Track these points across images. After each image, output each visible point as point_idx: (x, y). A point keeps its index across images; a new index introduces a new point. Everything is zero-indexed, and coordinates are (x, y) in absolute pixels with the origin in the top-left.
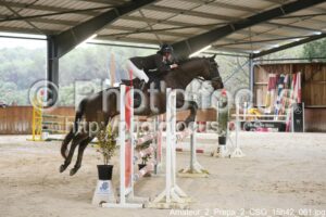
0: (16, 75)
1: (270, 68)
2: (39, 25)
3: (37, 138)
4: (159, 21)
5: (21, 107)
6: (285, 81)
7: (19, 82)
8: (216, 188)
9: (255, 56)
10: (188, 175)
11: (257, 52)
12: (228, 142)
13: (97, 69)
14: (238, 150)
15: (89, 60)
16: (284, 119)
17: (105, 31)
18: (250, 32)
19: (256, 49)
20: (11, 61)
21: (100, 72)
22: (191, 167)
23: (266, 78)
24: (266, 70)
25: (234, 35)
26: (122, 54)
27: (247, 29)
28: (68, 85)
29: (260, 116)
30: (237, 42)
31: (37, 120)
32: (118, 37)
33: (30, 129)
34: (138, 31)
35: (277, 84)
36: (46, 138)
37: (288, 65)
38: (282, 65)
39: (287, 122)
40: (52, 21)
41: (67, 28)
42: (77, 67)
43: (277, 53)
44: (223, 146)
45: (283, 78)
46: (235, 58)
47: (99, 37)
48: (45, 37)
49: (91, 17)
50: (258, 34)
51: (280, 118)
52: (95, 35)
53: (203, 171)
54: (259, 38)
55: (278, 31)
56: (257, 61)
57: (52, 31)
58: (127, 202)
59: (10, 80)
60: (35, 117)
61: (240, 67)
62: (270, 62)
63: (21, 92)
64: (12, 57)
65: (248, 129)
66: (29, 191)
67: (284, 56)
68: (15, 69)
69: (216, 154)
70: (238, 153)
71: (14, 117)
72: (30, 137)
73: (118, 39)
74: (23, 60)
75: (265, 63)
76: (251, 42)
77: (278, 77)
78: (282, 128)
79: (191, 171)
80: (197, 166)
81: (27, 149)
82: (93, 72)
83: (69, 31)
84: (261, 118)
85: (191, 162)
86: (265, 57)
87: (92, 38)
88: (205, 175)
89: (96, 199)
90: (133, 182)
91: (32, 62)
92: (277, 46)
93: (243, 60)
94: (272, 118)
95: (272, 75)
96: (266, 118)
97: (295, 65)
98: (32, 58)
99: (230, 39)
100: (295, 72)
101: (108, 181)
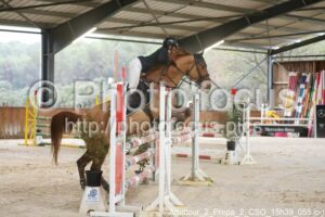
0: (10, 73)
1: (290, 66)
2: (32, 17)
3: (30, 142)
4: (166, 14)
5: (12, 108)
6: (308, 80)
7: (14, 80)
8: (218, 197)
9: (274, 52)
10: (189, 183)
11: (277, 48)
12: (237, 147)
13: (101, 67)
14: (248, 156)
15: (93, 56)
16: (306, 122)
17: (105, 24)
18: (267, 25)
19: (274, 45)
20: (5, 56)
21: (105, 70)
22: (193, 174)
23: (286, 77)
24: (287, 68)
25: (250, 29)
26: (129, 50)
27: (264, 22)
28: (69, 83)
29: (279, 119)
30: (253, 36)
31: (30, 123)
32: (120, 31)
33: (22, 132)
34: (143, 24)
35: (298, 84)
36: (39, 142)
37: (311, 62)
38: (304, 62)
39: (309, 126)
40: (47, 13)
41: (64, 20)
42: (79, 64)
43: (300, 49)
44: (232, 152)
45: (305, 78)
46: (253, 55)
47: (99, 31)
48: (39, 30)
49: (90, 8)
50: (276, 28)
51: (301, 122)
52: (95, 29)
53: (206, 179)
54: (278, 32)
55: (299, 24)
56: (276, 58)
57: (47, 24)
58: (117, 210)
59: (4, 79)
60: (27, 119)
61: (258, 64)
62: (292, 59)
63: (16, 92)
64: (7, 52)
65: (265, 134)
66: (13, 199)
67: (308, 53)
68: (9, 66)
69: (224, 161)
70: (248, 160)
71: (4, 119)
72: (22, 141)
73: (121, 33)
74: (19, 55)
75: (286, 60)
76: (269, 37)
77: (300, 76)
78: (304, 132)
79: (192, 178)
80: (200, 173)
81: (16, 155)
82: (98, 70)
83: (66, 23)
84: (281, 122)
85: (193, 169)
86: (286, 54)
87: (91, 32)
88: (208, 183)
89: (84, 207)
90: (124, 189)
91: (29, 58)
92: (299, 41)
93: (261, 57)
94: (292, 122)
95: (293, 74)
96: (286, 122)
97: (318, 63)
98: (29, 54)
99: (245, 34)
100: (318, 70)
101: (97, 188)
